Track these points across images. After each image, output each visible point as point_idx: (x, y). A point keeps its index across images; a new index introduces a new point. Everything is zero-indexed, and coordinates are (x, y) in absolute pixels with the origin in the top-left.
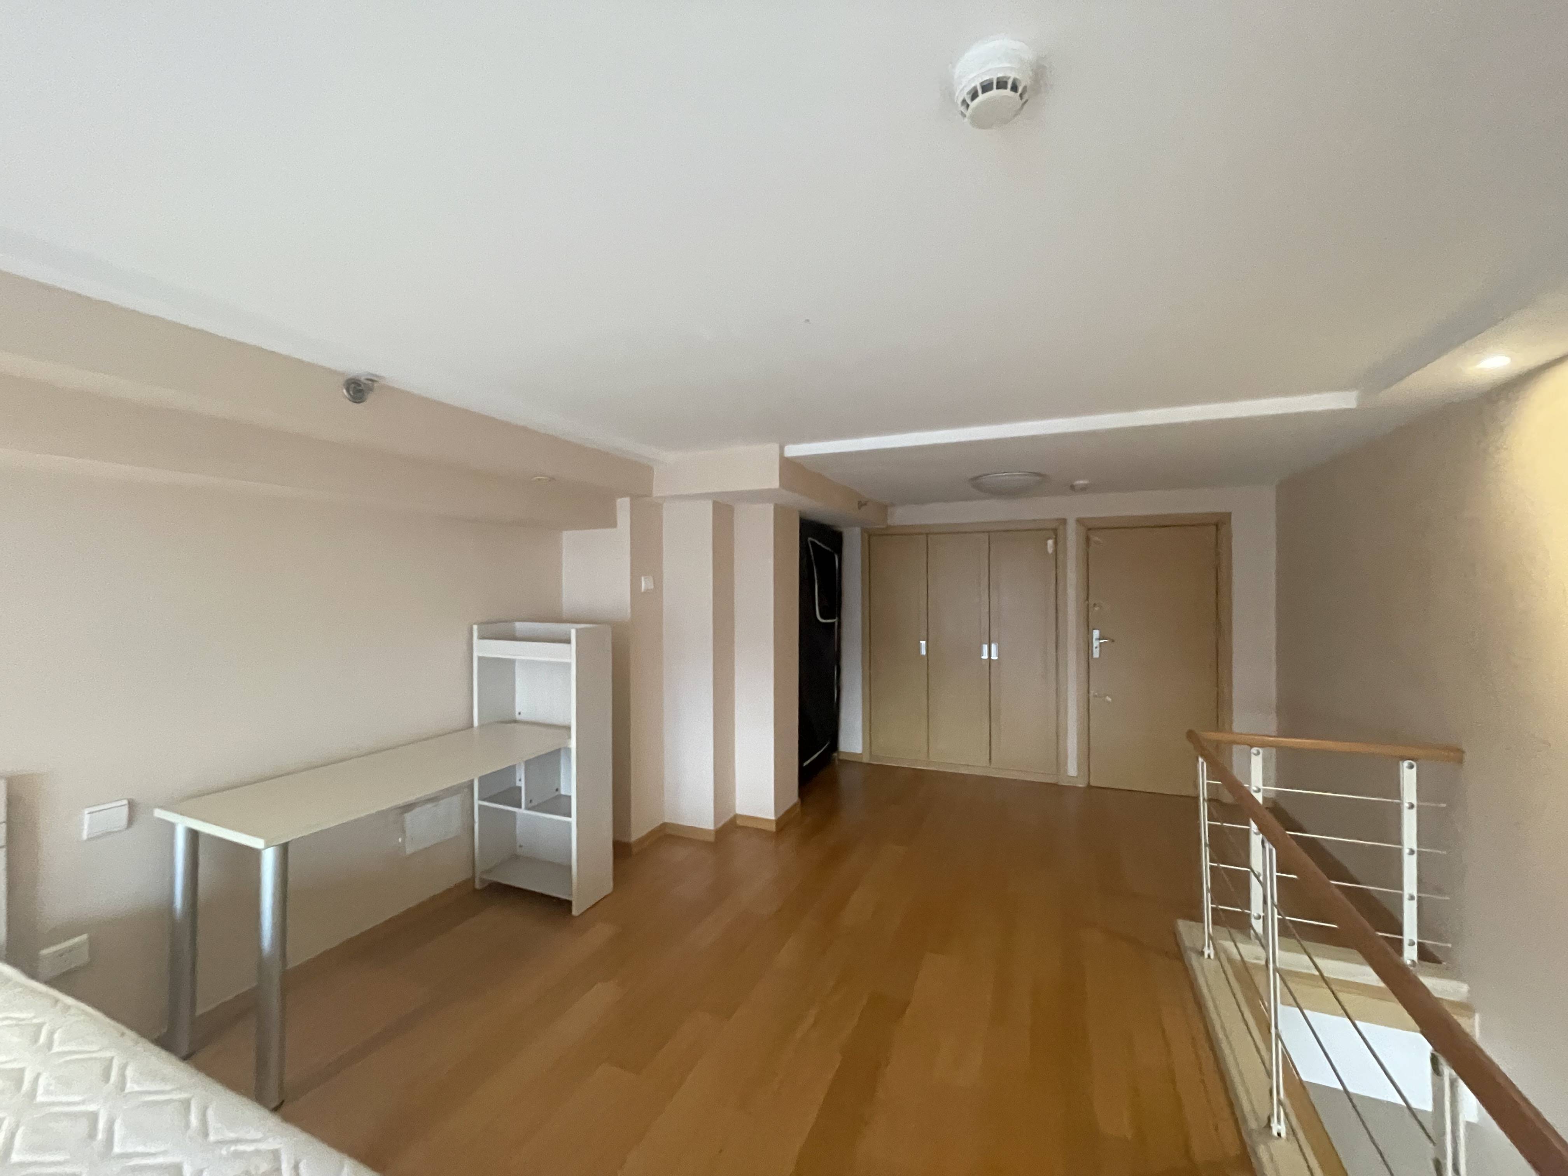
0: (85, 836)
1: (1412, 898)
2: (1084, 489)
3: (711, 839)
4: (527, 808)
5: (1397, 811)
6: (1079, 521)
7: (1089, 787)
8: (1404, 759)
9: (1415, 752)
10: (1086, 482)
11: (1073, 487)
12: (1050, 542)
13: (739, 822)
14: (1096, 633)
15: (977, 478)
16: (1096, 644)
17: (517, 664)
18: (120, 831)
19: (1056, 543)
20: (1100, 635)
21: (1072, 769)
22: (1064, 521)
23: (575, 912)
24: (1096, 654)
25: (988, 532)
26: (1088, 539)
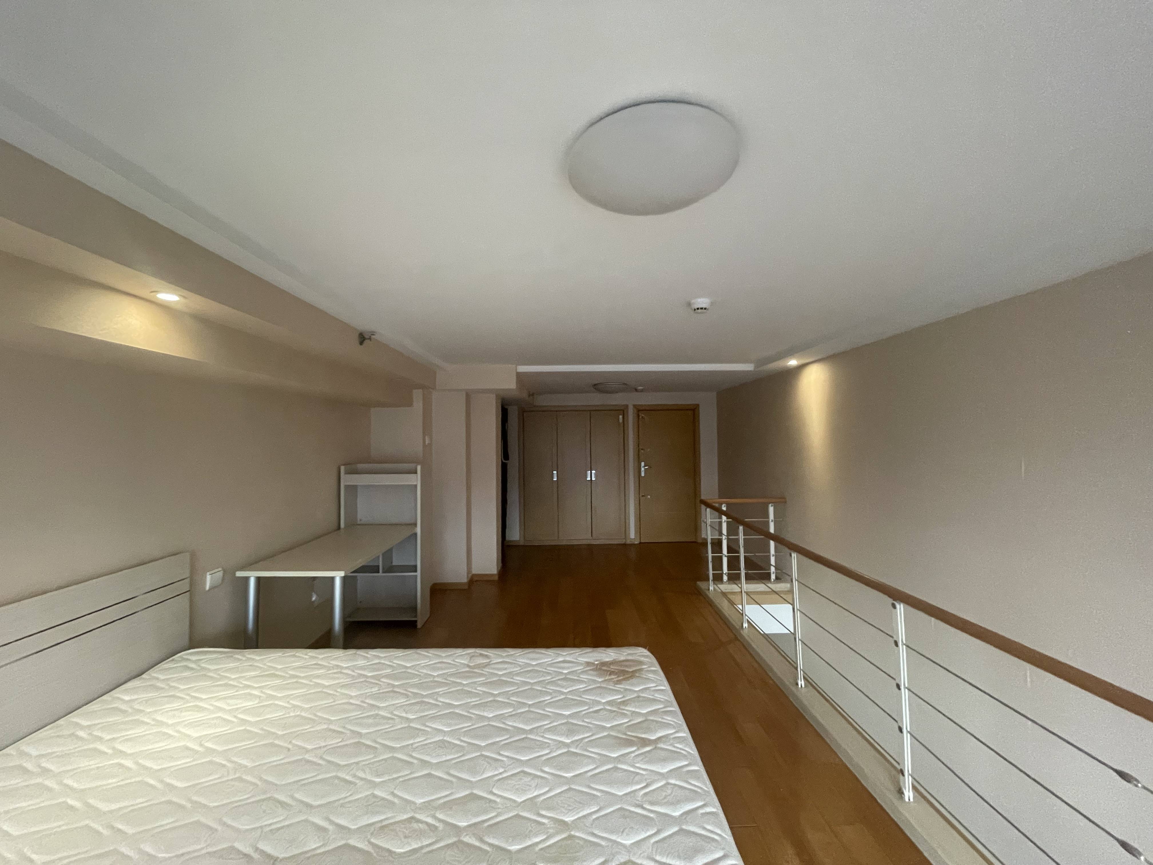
0: (207, 588)
1: (773, 556)
2: (642, 391)
3: (466, 587)
4: (383, 572)
5: (768, 522)
6: (634, 406)
7: (640, 543)
8: (770, 503)
9: (774, 500)
10: (642, 388)
11: (636, 390)
12: (621, 417)
13: (475, 579)
14: (643, 464)
15: (595, 385)
16: (643, 469)
17: (359, 490)
18: (220, 585)
19: (623, 418)
20: (645, 464)
21: (632, 535)
22: (627, 406)
23: (419, 625)
24: (643, 474)
25: (590, 411)
26: (638, 416)
